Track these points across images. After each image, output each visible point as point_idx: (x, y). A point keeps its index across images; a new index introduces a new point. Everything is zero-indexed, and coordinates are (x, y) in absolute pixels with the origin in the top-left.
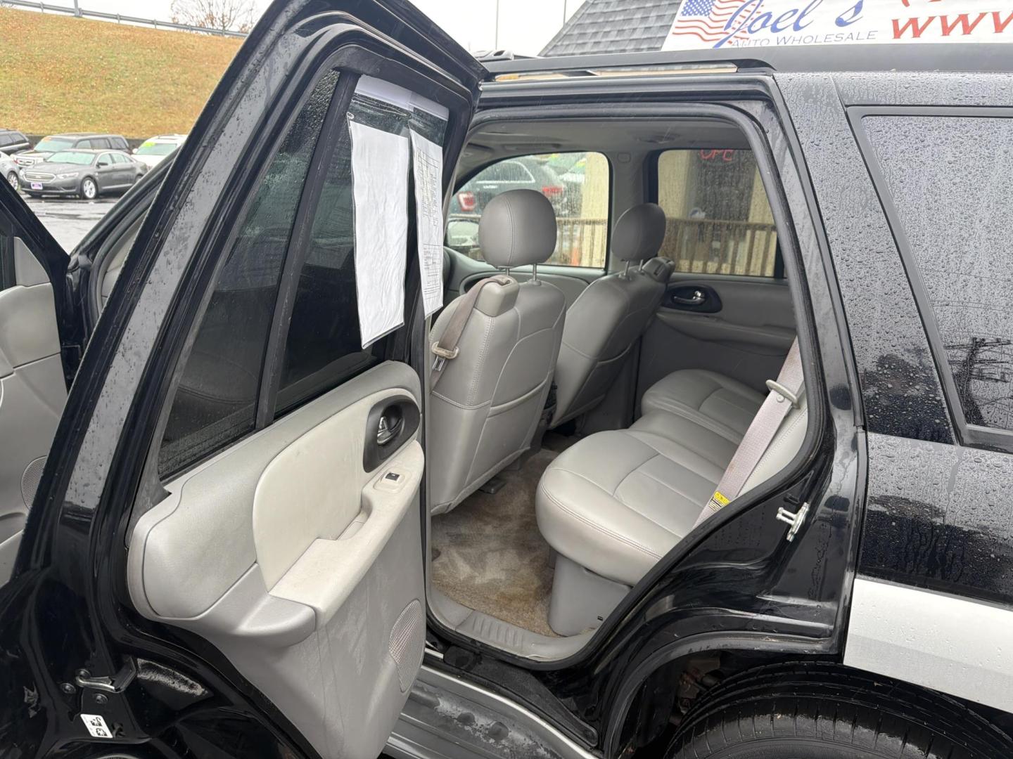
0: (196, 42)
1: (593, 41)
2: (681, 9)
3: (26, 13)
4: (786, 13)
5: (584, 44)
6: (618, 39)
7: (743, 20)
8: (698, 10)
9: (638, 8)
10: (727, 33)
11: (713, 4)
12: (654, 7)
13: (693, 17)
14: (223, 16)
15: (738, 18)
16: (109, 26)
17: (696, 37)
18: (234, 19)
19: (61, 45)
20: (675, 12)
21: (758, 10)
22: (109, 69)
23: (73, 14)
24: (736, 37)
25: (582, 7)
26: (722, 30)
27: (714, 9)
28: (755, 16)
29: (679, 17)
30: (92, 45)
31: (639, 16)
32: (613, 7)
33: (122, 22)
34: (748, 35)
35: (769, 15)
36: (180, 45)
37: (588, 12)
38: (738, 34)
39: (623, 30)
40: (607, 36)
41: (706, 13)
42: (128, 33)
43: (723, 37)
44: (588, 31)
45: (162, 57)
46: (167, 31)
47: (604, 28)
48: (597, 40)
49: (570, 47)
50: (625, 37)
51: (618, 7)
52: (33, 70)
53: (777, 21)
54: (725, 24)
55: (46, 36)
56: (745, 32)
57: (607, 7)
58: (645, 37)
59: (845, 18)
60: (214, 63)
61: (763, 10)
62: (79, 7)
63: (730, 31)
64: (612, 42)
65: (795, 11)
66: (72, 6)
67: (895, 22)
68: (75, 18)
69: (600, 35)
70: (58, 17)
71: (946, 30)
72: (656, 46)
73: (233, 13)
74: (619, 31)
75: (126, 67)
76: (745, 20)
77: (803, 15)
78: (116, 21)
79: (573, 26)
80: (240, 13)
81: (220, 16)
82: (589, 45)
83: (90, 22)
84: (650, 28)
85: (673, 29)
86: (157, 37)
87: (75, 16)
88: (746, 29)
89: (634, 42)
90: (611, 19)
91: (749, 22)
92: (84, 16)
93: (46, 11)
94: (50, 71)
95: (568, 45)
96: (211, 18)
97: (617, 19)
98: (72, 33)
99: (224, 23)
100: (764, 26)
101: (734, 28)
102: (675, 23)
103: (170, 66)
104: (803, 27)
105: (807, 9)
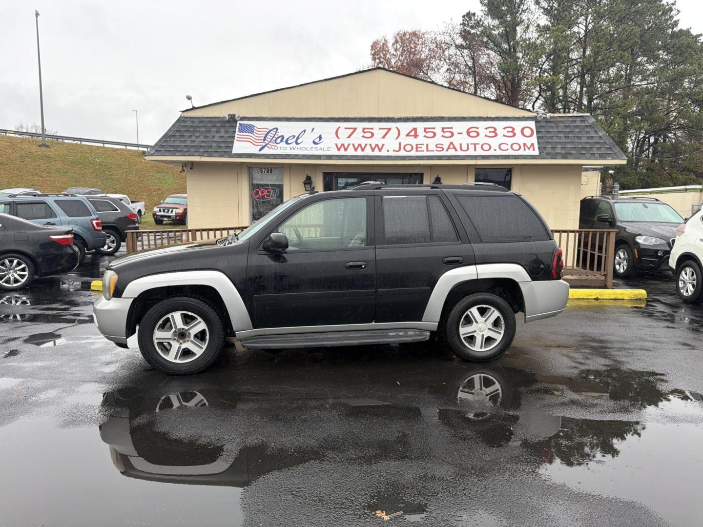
2: (237, 129)
4: (291, 137)
5: (185, 141)
6: (205, 140)
8: (246, 131)
9: (213, 126)
11: (253, 129)
12: (223, 126)
13: (245, 134)
15: (269, 137)
17: (250, 143)
20: (234, 130)
21: (277, 134)
24: (269, 145)
26: (262, 141)
27: (255, 131)
28: (276, 136)
29: (237, 133)
31: (214, 130)
32: (196, 124)
34: (275, 145)
35: (283, 136)
37: (181, 124)
38: (271, 144)
39: (207, 136)
40: (198, 138)
41: (252, 133)
43: (264, 144)
44: (185, 135)
47: (195, 134)
48: (192, 140)
49: (176, 141)
50: (209, 139)
51: (199, 124)
53: (287, 140)
54: (262, 138)
58: (222, 140)
59: (316, 141)
61: (280, 134)
63: (266, 142)
65: (294, 136)
67: (336, 145)
69: (194, 137)
71: (355, 150)
72: (229, 145)
76: (271, 137)
77: (298, 138)
79: (174, 131)
84: (223, 136)
85: (236, 138)
88: (274, 142)
90: (198, 130)
91: (274, 139)
95: (174, 141)
97: (201, 130)
100: (282, 141)
101: (268, 141)
102: (237, 136)
104: (300, 143)
105: (300, 135)
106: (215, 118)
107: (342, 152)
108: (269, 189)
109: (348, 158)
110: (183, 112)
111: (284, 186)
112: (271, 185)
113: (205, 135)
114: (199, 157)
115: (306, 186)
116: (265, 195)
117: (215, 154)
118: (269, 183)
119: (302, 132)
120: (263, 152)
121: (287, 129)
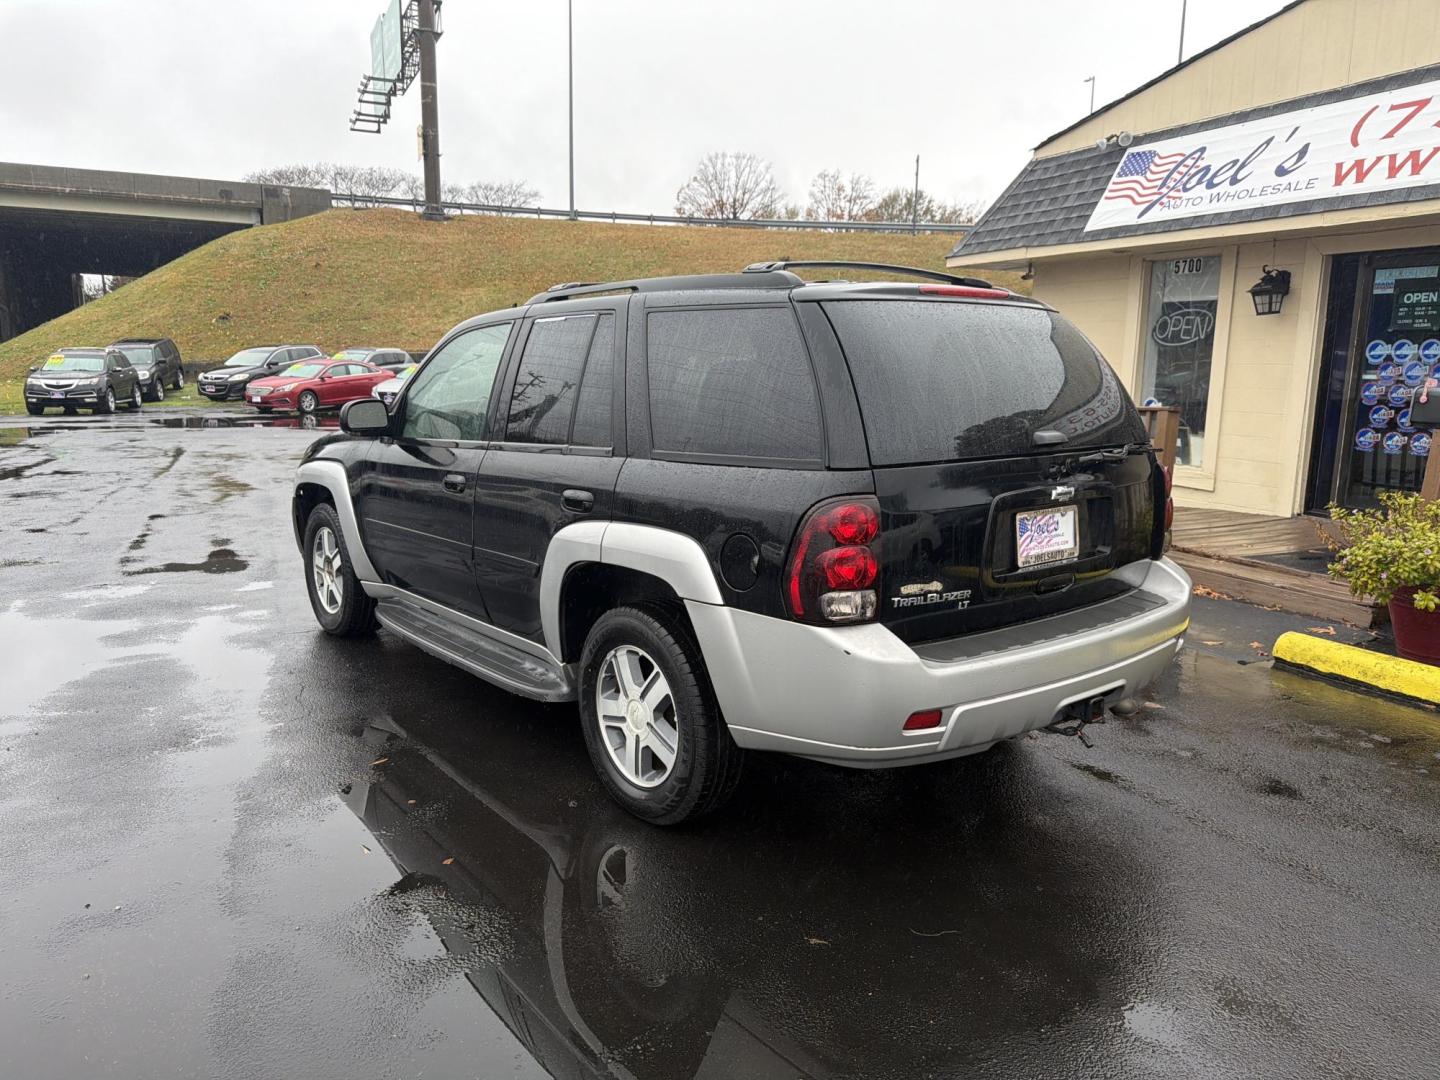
0: (691, 237)
1: (1024, 213)
2: (1118, 170)
3: (523, 220)
4: (1225, 166)
5: (1016, 216)
6: (1049, 208)
7: (1178, 177)
8: (1135, 169)
9: (1076, 172)
10: (1160, 193)
11: (1152, 161)
12: (1092, 168)
13: (1130, 178)
14: (735, 201)
15: (1176, 176)
16: (602, 228)
17: (1129, 201)
18: (747, 203)
19: (551, 252)
20: (1110, 174)
21: (1197, 164)
22: (596, 275)
23: (568, 218)
24: (1169, 197)
25: (1020, 176)
26: (1155, 190)
27: (1153, 167)
28: (1193, 171)
30: (582, 250)
31: (1075, 181)
33: (617, 221)
34: (1182, 194)
35: (1207, 169)
36: (673, 242)
37: (1026, 180)
38: (1172, 194)
39: (1057, 198)
40: (1038, 207)
41: (1143, 174)
42: (620, 233)
43: (1156, 197)
44: (1022, 202)
45: (653, 257)
46: (662, 227)
47: (1038, 197)
48: (1028, 212)
49: (1002, 220)
50: (1057, 205)
51: (1055, 172)
52: (521, 282)
53: (1215, 175)
54: (1159, 183)
55: (537, 244)
56: (1178, 191)
57: (1046, 174)
58: (1078, 203)
59: (1286, 166)
60: (708, 260)
61: (1203, 164)
62: (575, 209)
63: (1164, 190)
64: (1043, 212)
65: (1235, 162)
66: (568, 208)
67: (1339, 167)
68: (569, 222)
69: (1033, 205)
70: (552, 222)
71: (1393, 171)
72: (1087, 213)
73: (747, 196)
74: (1052, 199)
75: (614, 271)
76: (1180, 176)
77: (1243, 166)
78: (610, 221)
80: (754, 195)
81: (731, 200)
82: (1020, 218)
83: (584, 223)
84: (1085, 193)
85: (1107, 194)
86: (650, 235)
87: (570, 219)
88: (1181, 187)
89: (1065, 211)
90: (1046, 187)
91: (1186, 178)
92: (579, 218)
93: (543, 217)
94: (538, 281)
95: (999, 219)
96: (721, 205)
97: (1052, 186)
98: (564, 239)
99: (735, 209)
100: (1199, 182)
101: (1168, 187)
102: (1110, 186)
103: (660, 267)
104: (1240, 180)
105: (1249, 158)
106: (1089, 150)
107: (1350, 187)
108: (1189, 314)
109: (1358, 203)
110: (1036, 149)
111: (1219, 302)
112: (1194, 303)
113: (1052, 197)
114: (1024, 250)
115: (1258, 299)
116: (1180, 330)
117: (1053, 239)
118: (1191, 299)
119: (1262, 145)
120: (1148, 218)
121: (1223, 146)
